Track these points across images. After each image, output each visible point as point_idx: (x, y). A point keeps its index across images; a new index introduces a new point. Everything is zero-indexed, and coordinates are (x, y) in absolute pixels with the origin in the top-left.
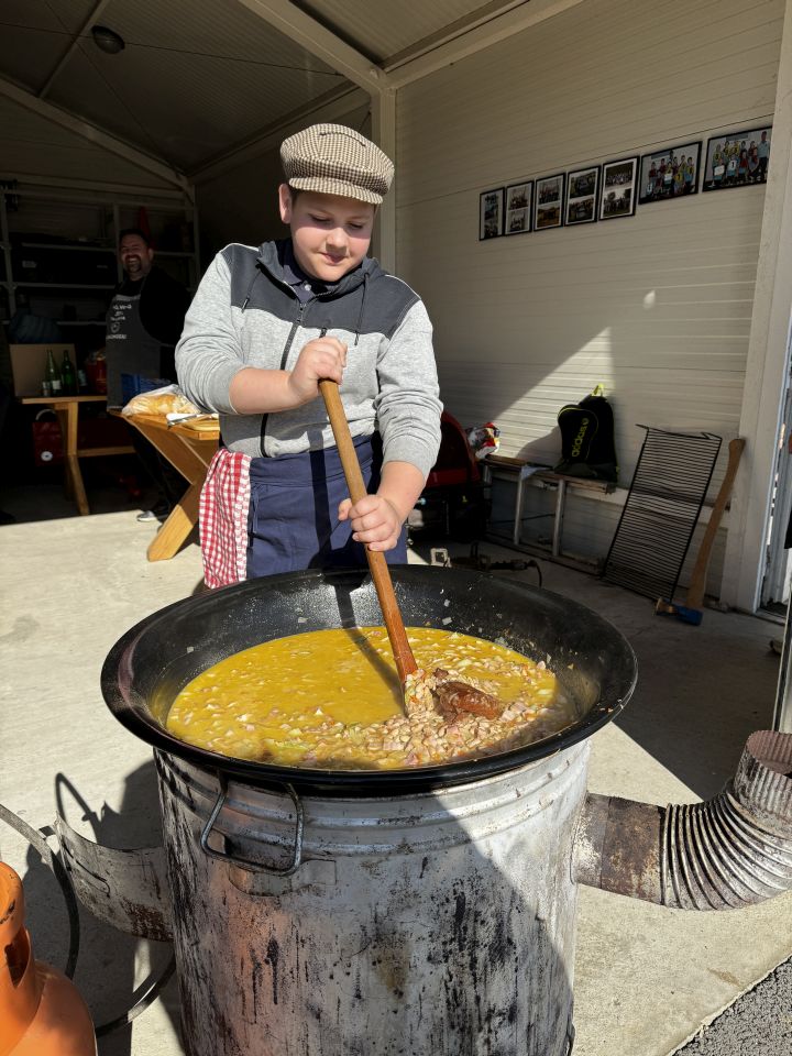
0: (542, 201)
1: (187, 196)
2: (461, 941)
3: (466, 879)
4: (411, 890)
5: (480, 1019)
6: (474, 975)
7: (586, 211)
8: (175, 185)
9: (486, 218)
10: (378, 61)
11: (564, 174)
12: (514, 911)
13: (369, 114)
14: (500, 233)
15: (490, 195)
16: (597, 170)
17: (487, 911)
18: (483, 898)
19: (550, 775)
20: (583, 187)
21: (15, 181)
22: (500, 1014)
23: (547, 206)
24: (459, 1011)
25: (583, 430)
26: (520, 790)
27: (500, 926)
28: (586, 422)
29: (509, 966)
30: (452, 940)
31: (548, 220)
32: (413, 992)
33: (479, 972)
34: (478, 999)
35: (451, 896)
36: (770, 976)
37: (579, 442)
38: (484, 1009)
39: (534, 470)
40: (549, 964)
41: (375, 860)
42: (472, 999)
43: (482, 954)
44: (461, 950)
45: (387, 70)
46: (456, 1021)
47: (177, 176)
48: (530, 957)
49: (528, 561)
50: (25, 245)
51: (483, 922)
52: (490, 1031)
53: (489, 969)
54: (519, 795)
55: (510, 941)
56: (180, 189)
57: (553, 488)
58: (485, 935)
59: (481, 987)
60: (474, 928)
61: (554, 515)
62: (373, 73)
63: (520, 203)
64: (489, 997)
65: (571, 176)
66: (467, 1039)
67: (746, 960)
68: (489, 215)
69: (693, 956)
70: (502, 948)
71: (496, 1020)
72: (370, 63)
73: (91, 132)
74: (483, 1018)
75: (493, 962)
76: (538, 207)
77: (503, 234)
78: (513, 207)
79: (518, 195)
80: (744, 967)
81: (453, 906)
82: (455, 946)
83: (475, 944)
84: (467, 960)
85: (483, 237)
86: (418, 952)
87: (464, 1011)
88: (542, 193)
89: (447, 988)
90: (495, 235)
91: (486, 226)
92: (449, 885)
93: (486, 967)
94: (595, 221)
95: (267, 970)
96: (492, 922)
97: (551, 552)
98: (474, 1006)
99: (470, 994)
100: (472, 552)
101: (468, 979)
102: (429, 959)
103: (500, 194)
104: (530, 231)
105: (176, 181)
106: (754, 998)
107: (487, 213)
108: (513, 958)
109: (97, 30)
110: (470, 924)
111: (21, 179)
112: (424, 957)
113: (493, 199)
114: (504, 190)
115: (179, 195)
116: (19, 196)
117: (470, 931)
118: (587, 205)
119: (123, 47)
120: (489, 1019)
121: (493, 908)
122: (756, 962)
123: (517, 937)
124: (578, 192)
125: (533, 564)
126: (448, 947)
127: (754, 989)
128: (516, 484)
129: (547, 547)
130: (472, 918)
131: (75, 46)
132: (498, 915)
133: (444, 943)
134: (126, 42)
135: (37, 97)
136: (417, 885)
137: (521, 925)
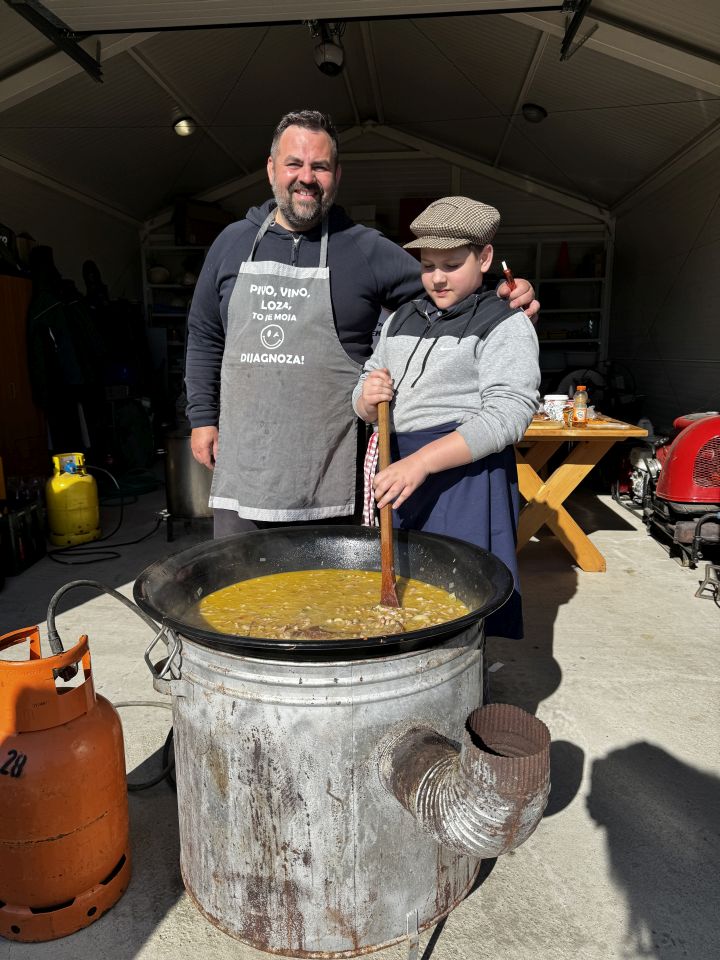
1: (608, 227)
2: (260, 775)
3: (260, 729)
4: (227, 721)
6: (270, 807)
8: (598, 220)
12: (303, 775)
17: (278, 763)
18: (274, 750)
19: (336, 680)
22: (294, 852)
24: (261, 829)
26: (303, 679)
27: (289, 780)
29: (300, 814)
30: (253, 771)
32: (231, 797)
33: (275, 807)
34: (274, 828)
35: (252, 739)
38: (281, 840)
42: (270, 826)
43: (276, 795)
44: (260, 782)
51: (275, 769)
52: (286, 859)
53: (282, 808)
54: (301, 683)
55: (300, 796)
56: (603, 222)
58: (278, 780)
59: (276, 820)
60: (269, 770)
64: (284, 832)
70: (293, 797)
71: (291, 856)
74: (279, 845)
75: (285, 806)
81: (252, 745)
82: (255, 776)
83: (270, 783)
84: (264, 792)
89: (251, 806)
92: (249, 729)
93: (279, 806)
96: (283, 773)
102: (239, 777)
105: (601, 217)
108: (304, 812)
109: (527, 106)
110: (265, 766)
112: (236, 774)
115: (602, 227)
117: (265, 771)
119: (545, 114)
121: (283, 762)
123: (306, 796)
126: (251, 775)
130: (267, 761)
131: (511, 124)
132: (288, 769)
134: (548, 111)
135: (492, 166)
136: (231, 719)
137: (311, 790)
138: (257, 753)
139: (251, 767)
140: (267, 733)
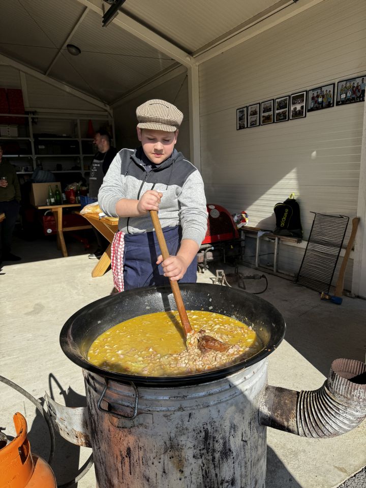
0: (264, 112)
1: (110, 114)
2: (208, 449)
3: (208, 422)
4: (184, 427)
5: (218, 484)
6: (214, 464)
7: (283, 116)
8: (104, 109)
9: (239, 120)
10: (190, 53)
11: (273, 100)
12: (231, 437)
13: (187, 76)
14: (246, 127)
15: (241, 110)
16: (288, 97)
17: (218, 437)
18: (216, 431)
19: (245, 378)
20: (282, 105)
21: (36, 111)
22: (227, 482)
23: (266, 114)
24: (208, 480)
25: (286, 214)
26: (231, 384)
27: (225, 444)
28: (287, 210)
29: (230, 461)
30: (203, 449)
31: (267, 120)
32: (187, 471)
33: (216, 463)
34: (216, 475)
35: (202, 430)
36: (362, 470)
37: (284, 220)
38: (220, 480)
39: (264, 233)
40: (250, 460)
41: (169, 413)
42: (214, 475)
43: (217, 455)
44: (208, 453)
45: (194, 56)
46: (207, 485)
47: (105, 105)
48: (240, 458)
49: (261, 275)
50: (40, 139)
51: (217, 441)
53: (221, 462)
54: (230, 386)
55: (230, 450)
56: (106, 111)
57: (273, 241)
58: (219, 447)
59: (217, 470)
60: (213, 444)
61: (273, 253)
62: (188, 58)
63: (254, 113)
64: (222, 474)
65: (277, 100)
67: (352, 462)
68: (241, 119)
69: (327, 459)
70: (226, 452)
71: (225, 485)
72: (186, 54)
73: (68, 89)
75: (222, 459)
76: (262, 114)
77: (247, 127)
78: (251, 115)
79: (253, 109)
80: (350, 465)
81: (203, 434)
82: (205, 451)
83: (214, 451)
84: (211, 457)
85: (238, 128)
86: (188, 453)
87: (210, 480)
88: (264, 108)
89: (202, 470)
90: (244, 128)
91: (240, 124)
92: (201, 425)
93: (219, 461)
94: (288, 120)
95: (127, 460)
96: (221, 441)
97: (273, 270)
98: (215, 478)
99: (213, 472)
100: (235, 272)
101: (212, 466)
102: (194, 457)
103: (245, 109)
104: (259, 125)
106: (354, 480)
107: (239, 118)
108: (232, 457)
109: (69, 46)
110: (211, 442)
111: (38, 110)
112: (191, 456)
113: (242, 112)
114: (247, 107)
115: (106, 113)
116: (37, 118)
117: (211, 445)
118: (284, 113)
119: (80, 53)
120: (222, 484)
121: (221, 435)
122: (357, 463)
123: (233, 448)
124: (280, 108)
125: (263, 276)
126: (202, 452)
127: (355, 476)
128: (256, 239)
129: (271, 268)
130: (212, 439)
131: (60, 53)
132: (224, 438)
133: (200, 450)
134: (81, 50)
135: (45, 75)
136: (187, 425)
137: (235, 443)
138: (207, 437)
139: (202, 447)
140: (212, 422)
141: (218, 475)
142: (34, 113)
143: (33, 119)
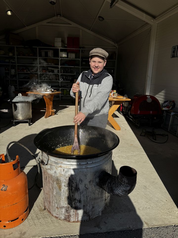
3: (70, 175)
5: (73, 199)
6: (72, 191)
9: (173, 53)
12: (80, 184)
14: (175, 56)
22: (77, 200)
26: (80, 163)
27: (77, 185)
29: (79, 192)
32: (62, 190)
33: (73, 191)
34: (73, 196)
36: (157, 227)
39: (174, 113)
40: (89, 197)
43: (73, 189)
44: (69, 186)
47: (115, 44)
48: (84, 193)
50: (84, 59)
51: (73, 183)
52: (75, 202)
53: (75, 191)
54: (80, 164)
55: (79, 188)
56: (115, 46)
58: (74, 185)
59: (73, 194)
62: (152, 20)
66: (71, 202)
68: (174, 52)
69: (143, 218)
71: (76, 201)
72: (152, 18)
74: (74, 199)
77: (176, 57)
80: (152, 224)
81: (68, 178)
83: (72, 186)
84: (71, 188)
85: (172, 57)
86: (63, 184)
87: (70, 197)
89: (67, 192)
90: (174, 57)
91: (173, 55)
92: (67, 175)
93: (74, 191)
96: (75, 184)
98: (72, 197)
99: (71, 194)
102: (64, 186)
105: (115, 45)
107: (173, 51)
109: (99, 17)
111: (85, 46)
113: (175, 48)
114: (177, 46)
115: (115, 47)
117: (71, 184)
119: (104, 20)
121: (75, 181)
125: (167, 135)
127: (151, 228)
128: (170, 116)
129: (175, 132)
130: (71, 182)
131: (95, 21)
132: (76, 183)
135: (90, 30)
136: (63, 173)
137: (81, 187)
139: (68, 183)
141: (74, 196)
142: (83, 48)
143: (82, 50)
